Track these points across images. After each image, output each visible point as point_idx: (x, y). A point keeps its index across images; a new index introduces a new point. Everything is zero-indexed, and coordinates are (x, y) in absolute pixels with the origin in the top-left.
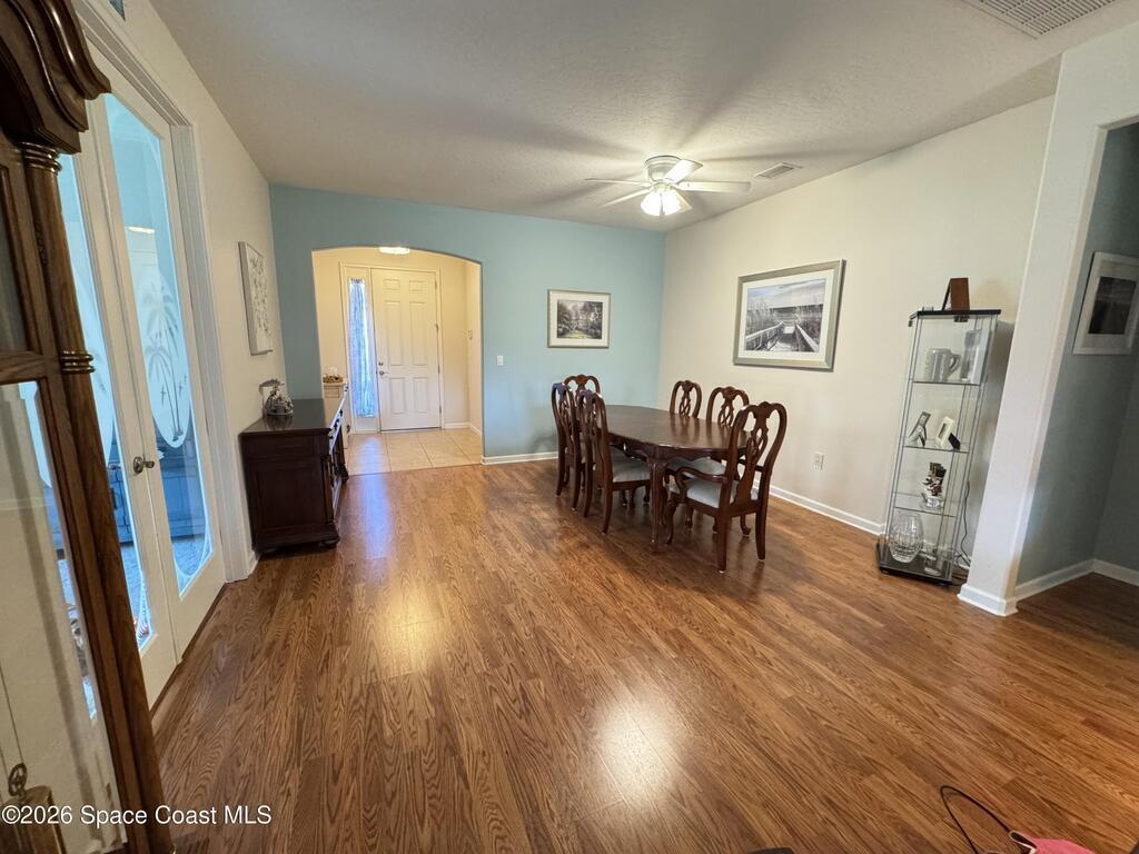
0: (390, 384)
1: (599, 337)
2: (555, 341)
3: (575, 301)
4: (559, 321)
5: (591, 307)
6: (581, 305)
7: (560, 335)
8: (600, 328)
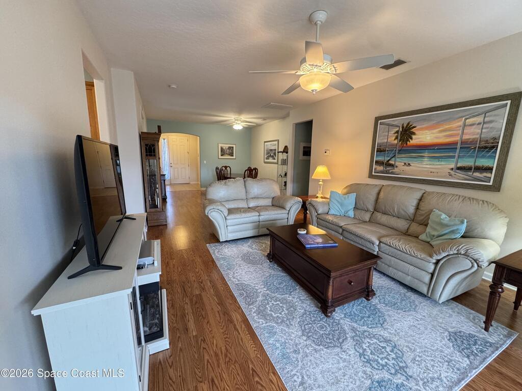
0: (174, 170)
1: (233, 156)
2: (220, 157)
3: (226, 146)
4: (221, 151)
5: (230, 148)
6: (227, 148)
7: (222, 155)
8: (233, 153)
